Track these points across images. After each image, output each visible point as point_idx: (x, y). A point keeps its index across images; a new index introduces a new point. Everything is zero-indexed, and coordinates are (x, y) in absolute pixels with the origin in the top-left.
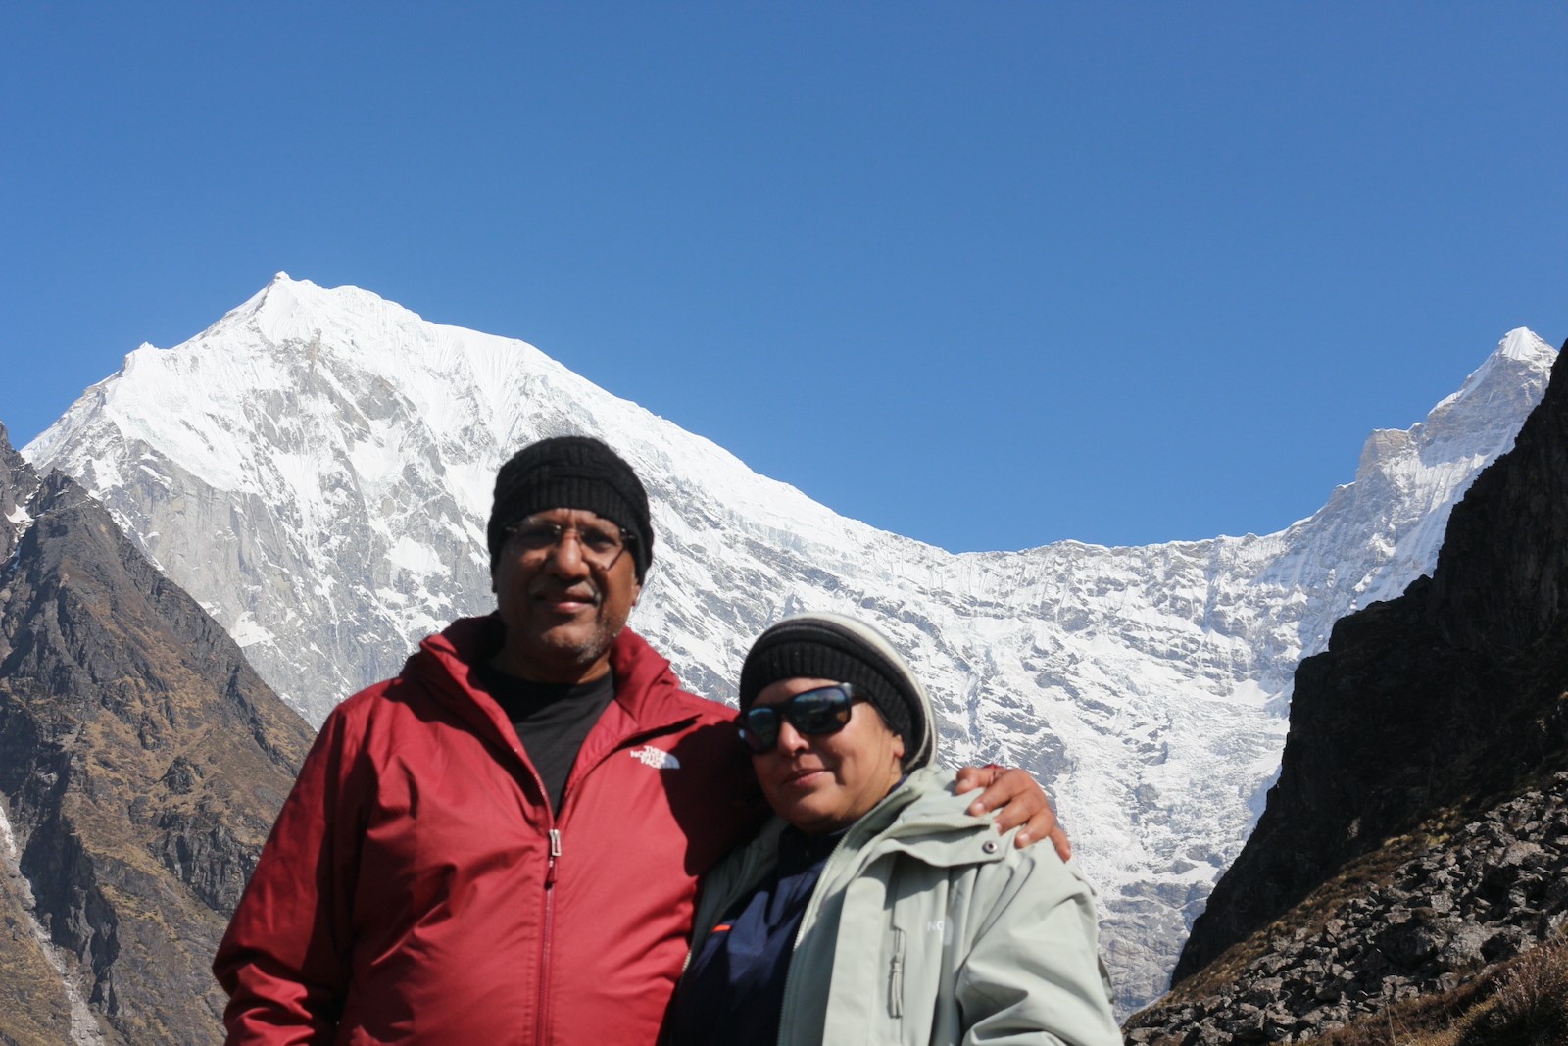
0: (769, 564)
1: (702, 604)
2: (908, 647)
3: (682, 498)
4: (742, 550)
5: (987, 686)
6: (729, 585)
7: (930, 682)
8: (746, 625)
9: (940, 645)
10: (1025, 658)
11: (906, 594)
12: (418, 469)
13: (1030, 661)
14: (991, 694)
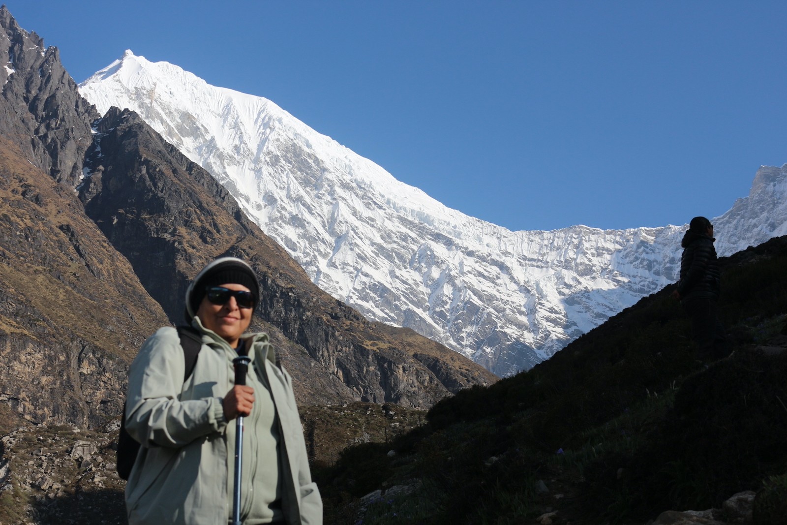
0: (412, 230)
1: (375, 250)
2: (494, 279)
3: (360, 191)
4: (397, 222)
5: (541, 301)
6: (389, 240)
7: (508, 298)
8: (401, 263)
9: (512, 278)
10: (559, 289)
11: (491, 249)
12: (213, 166)
13: (562, 290)
14: (544, 306)
